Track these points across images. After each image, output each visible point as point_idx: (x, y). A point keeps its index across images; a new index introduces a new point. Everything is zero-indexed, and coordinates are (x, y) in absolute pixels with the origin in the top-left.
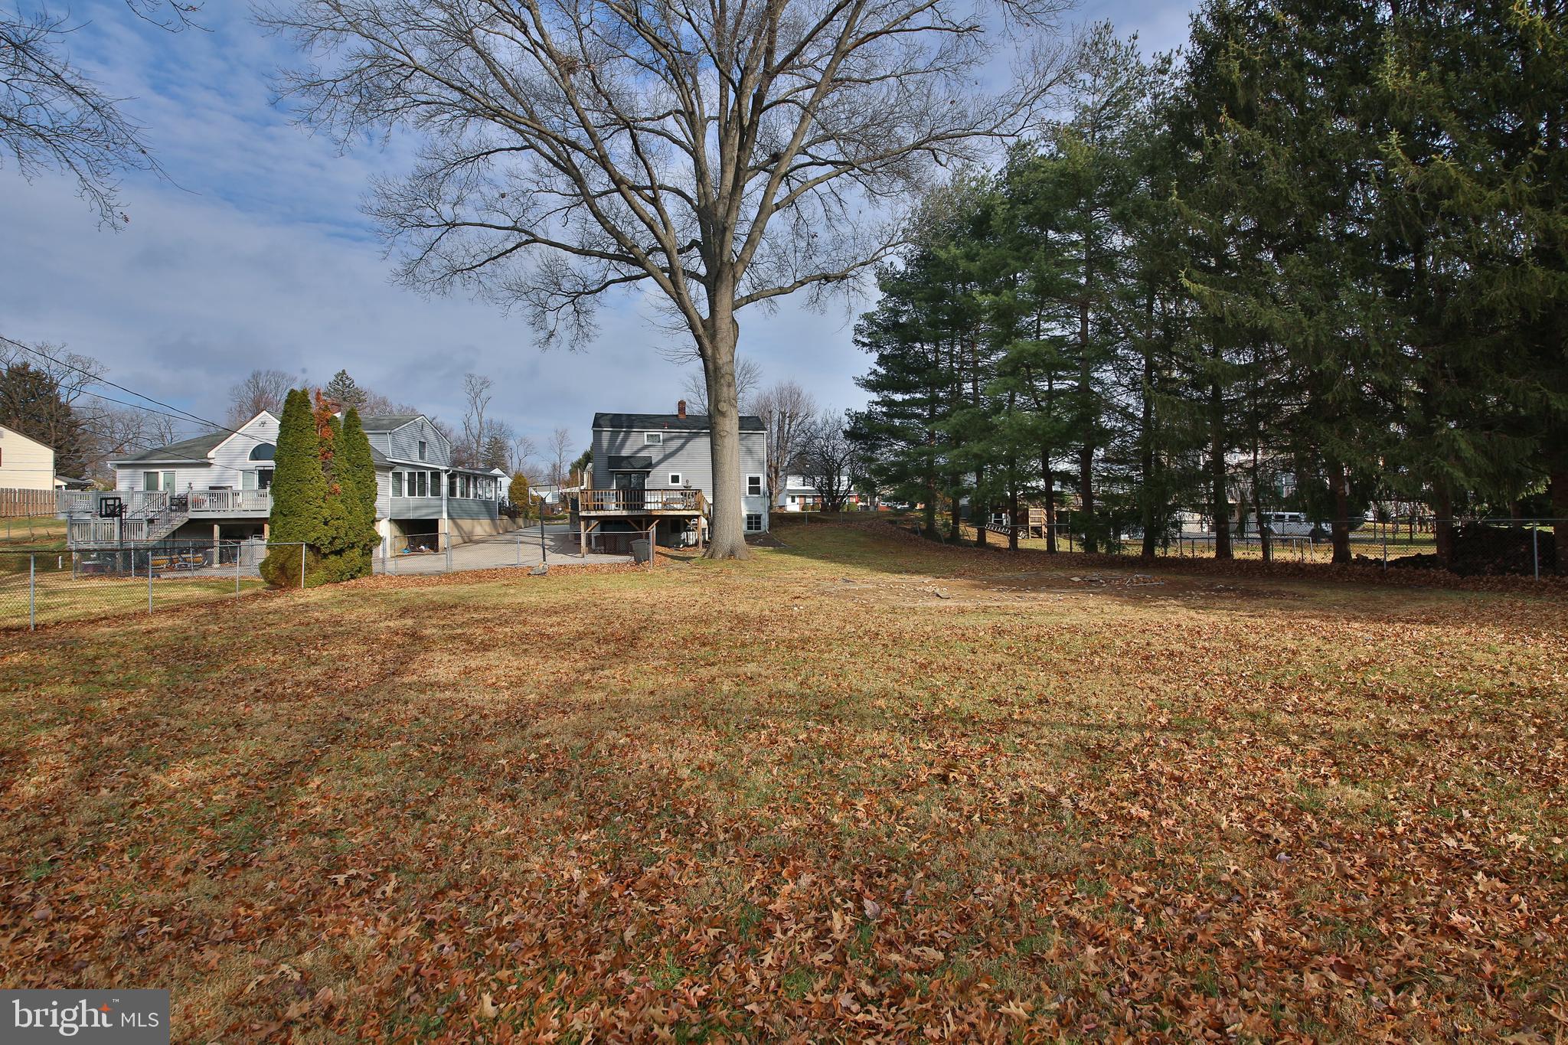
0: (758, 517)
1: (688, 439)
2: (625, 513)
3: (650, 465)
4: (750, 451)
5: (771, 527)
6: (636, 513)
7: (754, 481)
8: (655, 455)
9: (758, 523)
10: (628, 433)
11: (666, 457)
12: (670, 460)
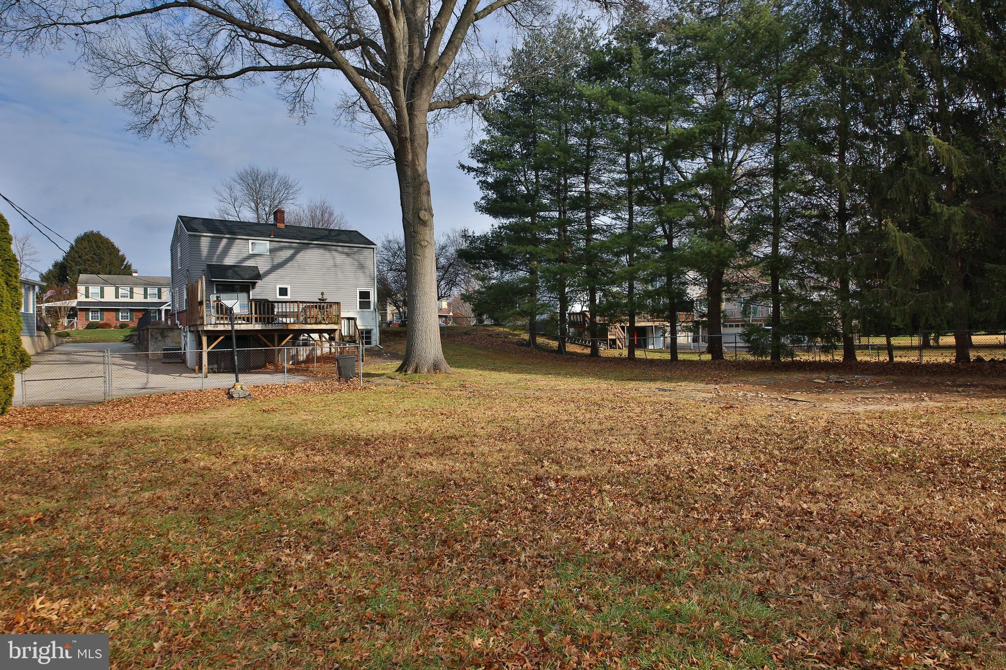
0: (369, 332)
1: (297, 251)
2: (258, 327)
3: (259, 277)
4: (362, 267)
5: (381, 341)
6: (270, 327)
7: (364, 295)
8: (263, 266)
9: (369, 338)
10: (231, 241)
11: (274, 268)
12: (280, 271)
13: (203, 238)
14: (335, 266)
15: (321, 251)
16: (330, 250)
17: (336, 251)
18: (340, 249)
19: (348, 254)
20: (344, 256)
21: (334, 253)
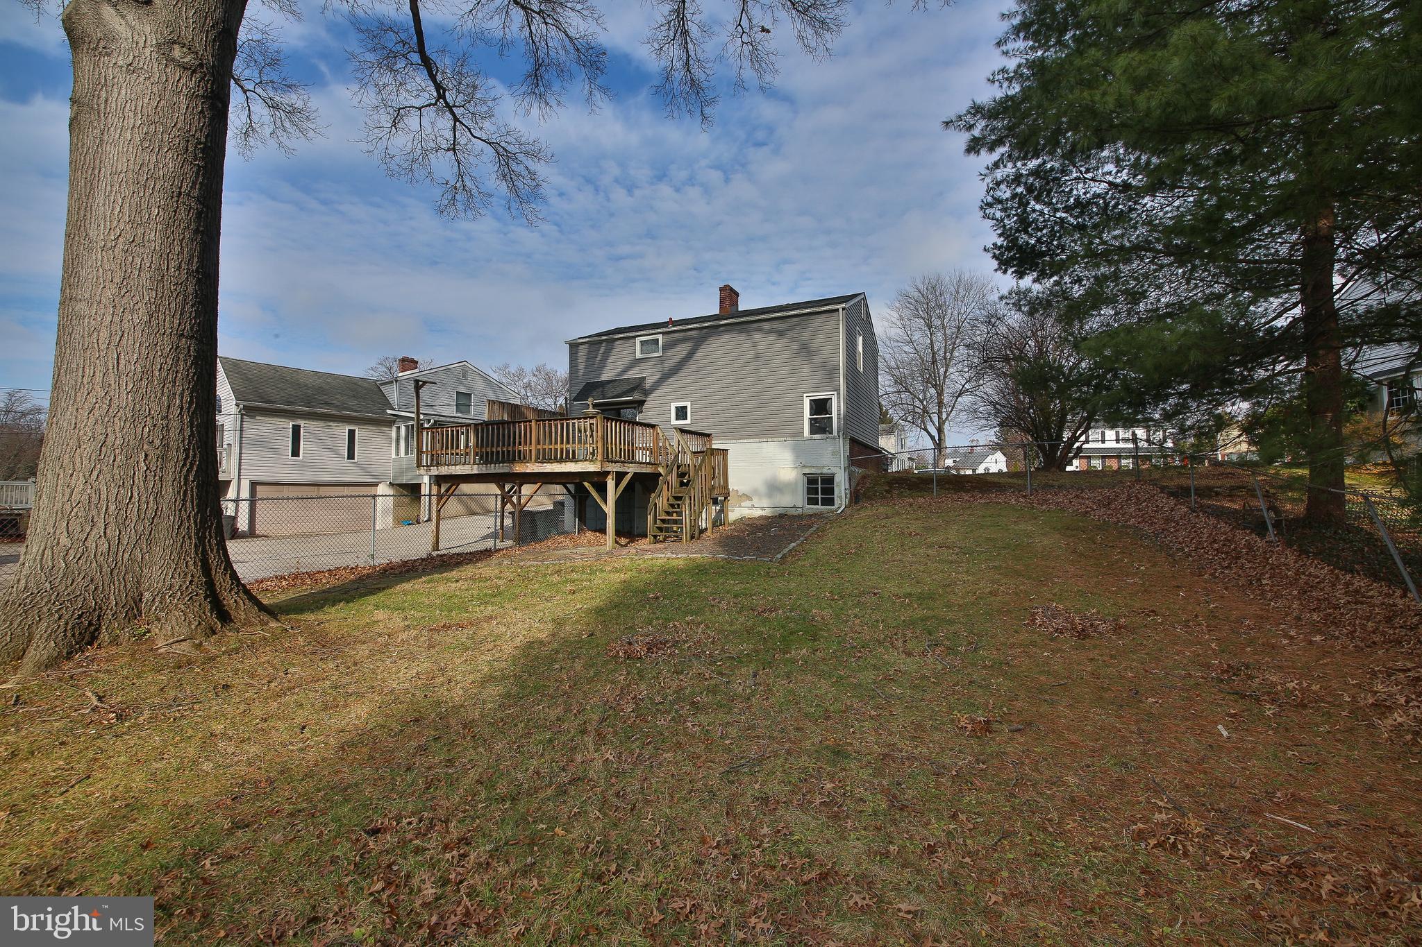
0: (828, 479)
3: (647, 391)
4: (807, 352)
7: (820, 407)
8: (650, 374)
10: (611, 343)
11: (666, 376)
12: (672, 381)
13: (581, 347)
14: (757, 358)
15: (735, 336)
16: (748, 332)
17: (761, 330)
18: (766, 325)
19: (780, 333)
20: (772, 338)
21: (757, 336)
